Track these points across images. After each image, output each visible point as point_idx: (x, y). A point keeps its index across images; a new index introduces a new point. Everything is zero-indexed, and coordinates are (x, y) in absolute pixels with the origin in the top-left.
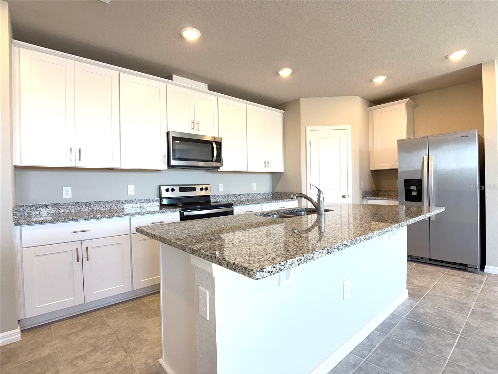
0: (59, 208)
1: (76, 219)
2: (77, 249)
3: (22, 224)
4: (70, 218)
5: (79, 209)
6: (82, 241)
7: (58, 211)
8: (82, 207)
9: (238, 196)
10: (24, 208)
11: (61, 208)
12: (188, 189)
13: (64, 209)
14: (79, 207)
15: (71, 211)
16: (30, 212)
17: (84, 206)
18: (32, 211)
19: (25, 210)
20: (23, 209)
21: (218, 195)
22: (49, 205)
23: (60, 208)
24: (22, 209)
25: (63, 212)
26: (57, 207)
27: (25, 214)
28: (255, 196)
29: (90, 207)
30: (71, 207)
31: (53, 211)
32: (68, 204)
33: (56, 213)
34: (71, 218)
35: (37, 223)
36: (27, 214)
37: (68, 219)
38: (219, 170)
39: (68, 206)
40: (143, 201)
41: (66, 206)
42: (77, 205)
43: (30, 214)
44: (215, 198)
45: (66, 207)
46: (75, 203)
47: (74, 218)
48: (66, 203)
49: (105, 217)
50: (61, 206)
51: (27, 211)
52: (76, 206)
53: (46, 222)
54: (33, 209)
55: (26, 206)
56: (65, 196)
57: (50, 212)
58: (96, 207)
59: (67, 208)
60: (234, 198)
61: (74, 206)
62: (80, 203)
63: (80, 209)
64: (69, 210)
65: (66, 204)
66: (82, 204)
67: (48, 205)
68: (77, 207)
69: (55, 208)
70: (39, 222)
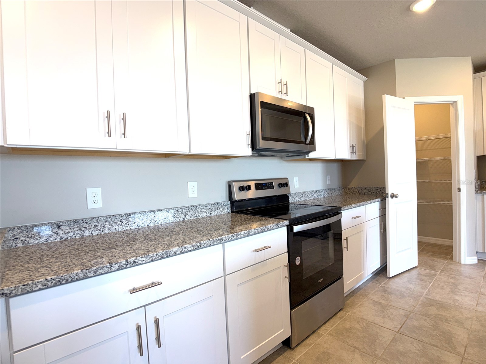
0: (82, 229)
1: (134, 262)
2: (139, 328)
3: (10, 294)
4: (121, 263)
5: (115, 226)
6: (145, 306)
7: (80, 233)
8: (121, 223)
9: (315, 193)
10: (15, 233)
11: (86, 228)
12: (265, 186)
13: (91, 229)
14: (116, 223)
15: (103, 233)
16: (27, 239)
17: (123, 221)
18: (31, 237)
19: (17, 237)
20: (14, 236)
21: (295, 193)
22: (64, 224)
23: (84, 229)
24: (12, 235)
25: (90, 236)
26: (77, 227)
27: (19, 245)
28: (331, 192)
29: (134, 223)
30: (103, 225)
31: (72, 234)
32: (97, 219)
33: (77, 237)
34: (124, 262)
35: (49, 284)
36: (21, 245)
37: (119, 264)
38: (307, 157)
39: (96, 224)
40: (210, 207)
41: (95, 224)
42: (113, 220)
43: (28, 243)
44: (292, 197)
45: (93, 226)
46: (110, 218)
47: (129, 260)
48: (94, 218)
49: (186, 250)
50: (85, 225)
51: (22, 238)
52: (111, 223)
53: (70, 280)
54: (33, 233)
55: (19, 228)
56: (91, 206)
57: (66, 237)
58: (143, 222)
59: (96, 226)
60: (310, 196)
61: (107, 223)
62: (117, 217)
63: (117, 227)
64: (99, 230)
65: (94, 220)
66: (121, 219)
67: (61, 224)
68: (113, 224)
69: (75, 230)
70: (54, 282)
